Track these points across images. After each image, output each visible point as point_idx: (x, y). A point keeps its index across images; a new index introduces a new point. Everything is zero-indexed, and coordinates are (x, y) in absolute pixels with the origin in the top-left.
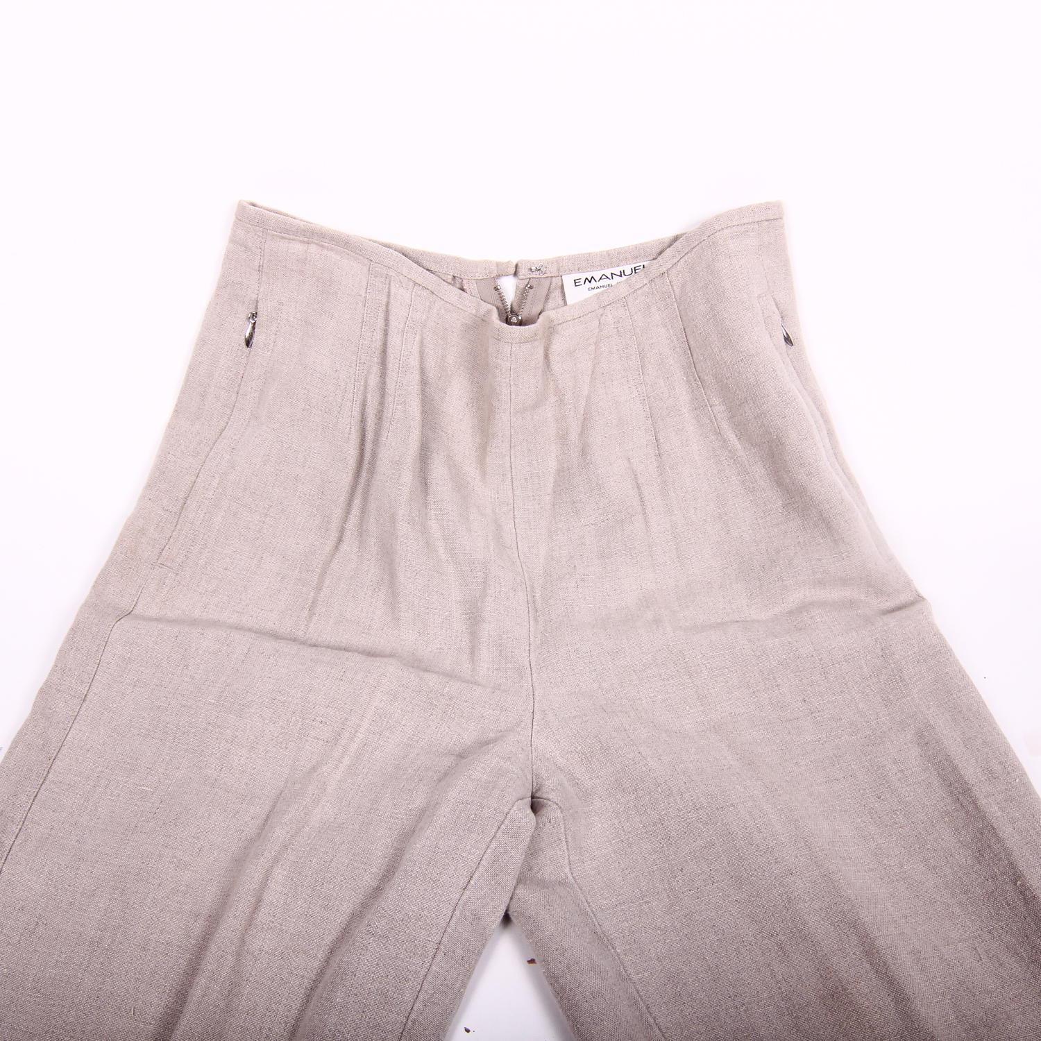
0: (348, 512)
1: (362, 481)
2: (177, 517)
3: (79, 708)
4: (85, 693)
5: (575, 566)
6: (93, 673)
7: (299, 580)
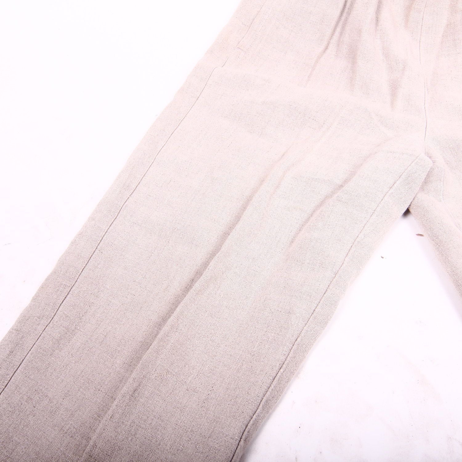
0: (333, 34)
1: (343, 18)
2: (248, 28)
3: (195, 102)
4: (198, 96)
5: (451, 71)
6: (203, 88)
7: (304, 63)
